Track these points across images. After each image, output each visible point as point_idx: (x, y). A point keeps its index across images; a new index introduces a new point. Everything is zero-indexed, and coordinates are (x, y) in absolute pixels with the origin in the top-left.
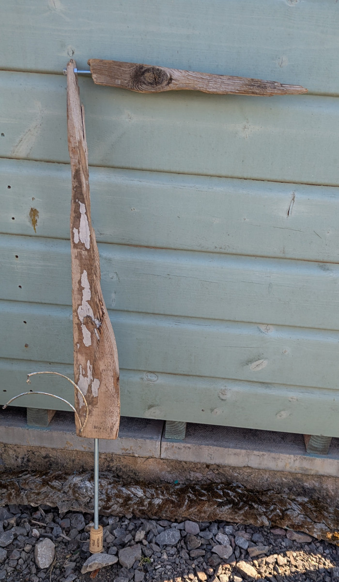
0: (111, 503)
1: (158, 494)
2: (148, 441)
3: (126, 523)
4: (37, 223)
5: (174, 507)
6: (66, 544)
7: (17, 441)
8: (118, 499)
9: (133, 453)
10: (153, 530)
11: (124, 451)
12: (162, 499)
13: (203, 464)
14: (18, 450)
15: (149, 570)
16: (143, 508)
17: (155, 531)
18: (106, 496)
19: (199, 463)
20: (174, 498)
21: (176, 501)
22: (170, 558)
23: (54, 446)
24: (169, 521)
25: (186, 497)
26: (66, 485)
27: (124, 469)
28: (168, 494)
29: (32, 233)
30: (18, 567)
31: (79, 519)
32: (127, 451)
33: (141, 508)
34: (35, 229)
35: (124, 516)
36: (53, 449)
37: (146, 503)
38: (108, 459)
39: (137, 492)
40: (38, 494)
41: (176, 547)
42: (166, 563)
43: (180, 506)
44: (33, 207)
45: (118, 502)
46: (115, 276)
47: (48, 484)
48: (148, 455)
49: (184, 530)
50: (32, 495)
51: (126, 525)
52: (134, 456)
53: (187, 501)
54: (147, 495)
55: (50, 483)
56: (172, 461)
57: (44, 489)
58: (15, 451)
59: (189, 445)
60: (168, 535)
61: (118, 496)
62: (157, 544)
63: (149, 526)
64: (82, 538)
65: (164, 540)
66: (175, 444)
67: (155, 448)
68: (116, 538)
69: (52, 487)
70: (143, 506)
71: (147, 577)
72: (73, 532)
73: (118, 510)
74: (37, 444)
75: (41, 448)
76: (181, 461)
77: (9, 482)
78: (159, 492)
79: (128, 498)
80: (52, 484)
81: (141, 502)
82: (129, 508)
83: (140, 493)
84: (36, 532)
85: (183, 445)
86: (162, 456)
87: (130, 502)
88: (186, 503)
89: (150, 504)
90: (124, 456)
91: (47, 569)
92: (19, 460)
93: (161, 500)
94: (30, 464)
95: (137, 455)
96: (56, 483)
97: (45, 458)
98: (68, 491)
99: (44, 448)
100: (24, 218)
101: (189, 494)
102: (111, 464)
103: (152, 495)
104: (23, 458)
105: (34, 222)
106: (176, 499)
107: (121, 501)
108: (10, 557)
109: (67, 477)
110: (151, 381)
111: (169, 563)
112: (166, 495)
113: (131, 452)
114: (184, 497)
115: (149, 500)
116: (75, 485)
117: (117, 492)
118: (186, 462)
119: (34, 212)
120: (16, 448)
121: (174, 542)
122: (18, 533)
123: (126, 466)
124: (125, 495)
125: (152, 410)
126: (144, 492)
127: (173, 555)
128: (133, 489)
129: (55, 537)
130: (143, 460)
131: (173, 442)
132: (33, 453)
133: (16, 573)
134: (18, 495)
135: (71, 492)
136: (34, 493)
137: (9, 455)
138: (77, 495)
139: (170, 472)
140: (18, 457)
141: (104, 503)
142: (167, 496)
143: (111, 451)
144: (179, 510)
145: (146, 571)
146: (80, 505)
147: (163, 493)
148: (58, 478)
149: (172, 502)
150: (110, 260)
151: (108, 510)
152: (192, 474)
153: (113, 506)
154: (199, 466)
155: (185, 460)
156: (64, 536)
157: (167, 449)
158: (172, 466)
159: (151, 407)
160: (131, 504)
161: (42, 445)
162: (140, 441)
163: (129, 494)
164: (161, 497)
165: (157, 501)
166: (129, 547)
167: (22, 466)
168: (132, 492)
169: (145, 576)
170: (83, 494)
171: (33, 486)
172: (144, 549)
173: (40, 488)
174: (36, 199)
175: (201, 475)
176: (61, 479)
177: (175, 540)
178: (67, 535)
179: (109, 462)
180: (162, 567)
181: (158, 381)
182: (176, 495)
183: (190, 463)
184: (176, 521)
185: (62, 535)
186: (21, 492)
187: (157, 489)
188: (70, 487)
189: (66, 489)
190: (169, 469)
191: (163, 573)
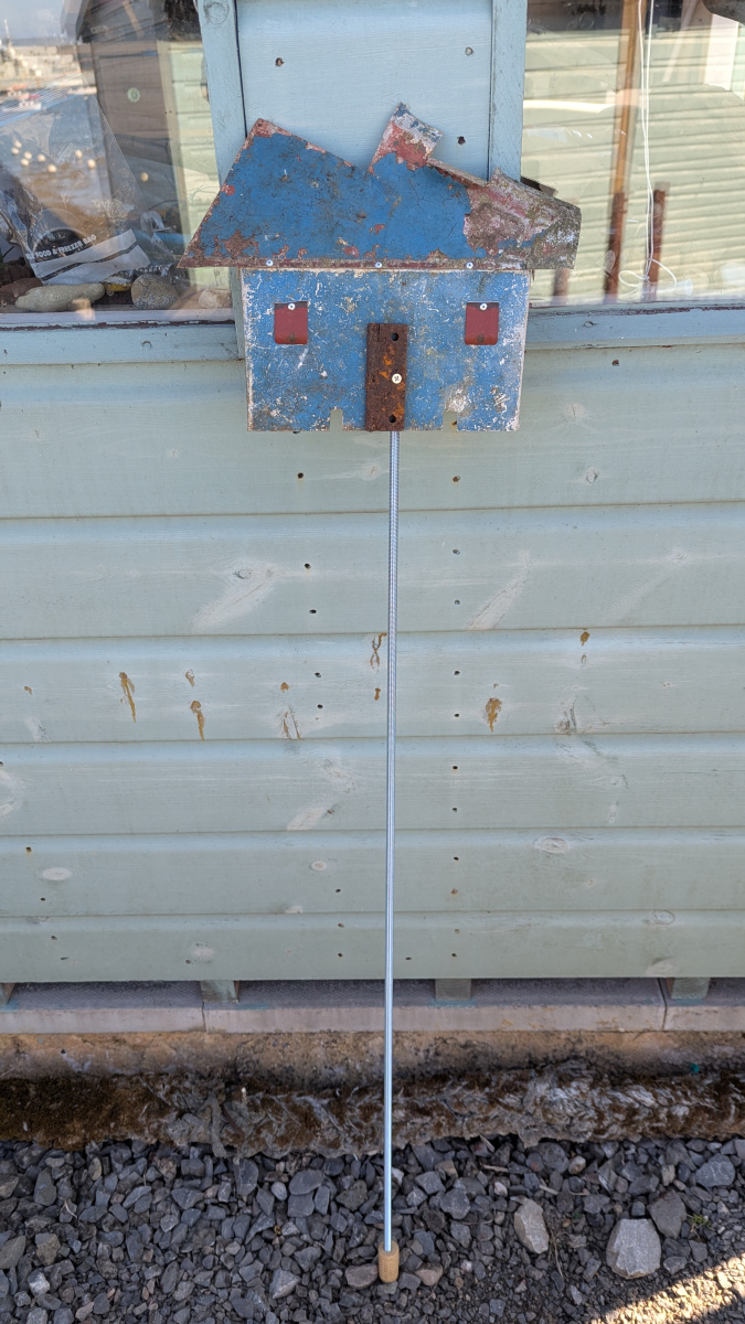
0: (606, 1123)
1: (678, 1098)
2: (644, 1008)
3: (633, 1150)
4: (497, 719)
5: (713, 1119)
6: (554, 1200)
7: (418, 1027)
8: (617, 1115)
9: (616, 1027)
10: (686, 1161)
11: (601, 1026)
12: (688, 1106)
13: (737, 1033)
14: (418, 1039)
15: (709, 1237)
16: (660, 1125)
17: (689, 1163)
18: (596, 1111)
19: (731, 1032)
20: (709, 1102)
21: (715, 1110)
22: (733, 1211)
23: (482, 1028)
24: (704, 1140)
25: (731, 1101)
26: (528, 1102)
27: (599, 1052)
28: (696, 1096)
29: (487, 731)
30: (499, 1254)
31: (556, 1152)
32: (608, 1026)
33: (655, 1125)
34: (491, 727)
35: (626, 1140)
36: (478, 1032)
37: (662, 1116)
38: (573, 1040)
39: (643, 1098)
40: (486, 1120)
41: (734, 1188)
42: (731, 1221)
43: (724, 1115)
44: (492, 697)
45: (618, 1120)
46: (621, 780)
47: (500, 1103)
48: (641, 1027)
49: (736, 1154)
50: (476, 1123)
51: (633, 1154)
52: (617, 1032)
53: (733, 1107)
54: (661, 1102)
55: (501, 1100)
56: (684, 1032)
57: (494, 1112)
58: (414, 1040)
59: (716, 1008)
60: (716, 1169)
61: (615, 1108)
62: (699, 1185)
63: (678, 1153)
64: (573, 1187)
65: (712, 1180)
66: (691, 1009)
67: (656, 1017)
68: (629, 1182)
69: (506, 1107)
70: (658, 1121)
71: (713, 1252)
72: (556, 1177)
73: (619, 1132)
74: (452, 1027)
75: (458, 1032)
76: (697, 1033)
77: (430, 1103)
78: (679, 1093)
79: (632, 1112)
80: (504, 1102)
81: (654, 1114)
82: (637, 1128)
83: (649, 1100)
84: (500, 1187)
85: (704, 1008)
86: (667, 1028)
87: (636, 1118)
88: (733, 1112)
89: (669, 1116)
90: (600, 1032)
91: (546, 1253)
92: (421, 1054)
93: (686, 1109)
94: (440, 1059)
95: (622, 1030)
96: (511, 1099)
97: (465, 1046)
98: (535, 1111)
99: (463, 1031)
100: (476, 713)
101: (735, 1095)
102: (579, 1047)
103: (670, 1100)
104: (428, 1051)
105: (492, 717)
106: (713, 1104)
107: (621, 1117)
108: (478, 1237)
109: (524, 1085)
110: (662, 923)
111: (736, 1220)
112: (693, 1098)
113: (613, 1026)
114: (727, 1100)
115: (666, 1110)
116: (542, 1099)
117: (610, 1102)
118: (706, 1033)
119: (494, 704)
120: (415, 1036)
121: (728, 1179)
122: (474, 1193)
123: (602, 1047)
124: (625, 1106)
125: (660, 965)
126: (655, 1096)
127: (736, 1206)
128: (634, 1094)
129: (531, 1190)
130: (633, 1035)
131: (687, 1005)
132: (445, 1042)
133: (499, 1265)
134: (452, 1125)
135: (539, 1112)
136: (478, 1119)
137: (403, 1048)
138: (550, 1116)
139: (677, 1050)
140: (418, 1050)
141: (595, 1125)
142: (695, 1100)
143: (578, 1028)
144: (723, 1124)
145: (706, 1240)
146: (557, 1131)
147: (685, 1094)
148: (510, 1088)
149: (707, 1110)
150: (615, 758)
151: (603, 1134)
152: (717, 1049)
153: (611, 1128)
154: (730, 1036)
155: (706, 1029)
156: (546, 1188)
157: (676, 1016)
158: (682, 1040)
159: (658, 960)
160: (638, 1120)
161: (460, 1029)
162: (630, 1009)
163: (632, 1104)
164: (685, 1102)
165: (681, 1111)
166: (661, 1200)
167: (426, 1063)
168: (635, 1099)
169: (708, 1249)
170: (559, 1114)
171: (474, 1108)
172: (686, 1199)
173: (488, 1111)
174: (501, 685)
175: (732, 1049)
176: (516, 1090)
177: (730, 1177)
178: (548, 1185)
179: (574, 1044)
180: (726, 1230)
181: (675, 924)
182: (711, 1098)
183: (715, 1033)
184: (716, 1139)
185: (541, 1187)
186: (456, 1120)
187: (672, 1087)
188: (536, 1104)
189: (530, 1108)
190: (676, 1045)
191: (733, 1240)
